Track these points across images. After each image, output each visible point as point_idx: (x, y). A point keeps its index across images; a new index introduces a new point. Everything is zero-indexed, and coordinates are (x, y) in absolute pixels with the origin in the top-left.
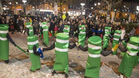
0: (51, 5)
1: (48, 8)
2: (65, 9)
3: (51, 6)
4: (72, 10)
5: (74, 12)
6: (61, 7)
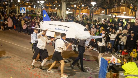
0: (131, 8)
1: (124, 13)
3: (130, 10)
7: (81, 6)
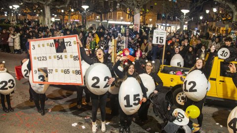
0: (128, 12)
1: (122, 18)
2: (151, 20)
3: (127, 15)
4: (164, 22)
5: (168, 25)
6: (145, 17)
7: (70, 11)
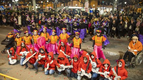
0: (80, 1)
3: (80, 3)
6: (90, 3)
